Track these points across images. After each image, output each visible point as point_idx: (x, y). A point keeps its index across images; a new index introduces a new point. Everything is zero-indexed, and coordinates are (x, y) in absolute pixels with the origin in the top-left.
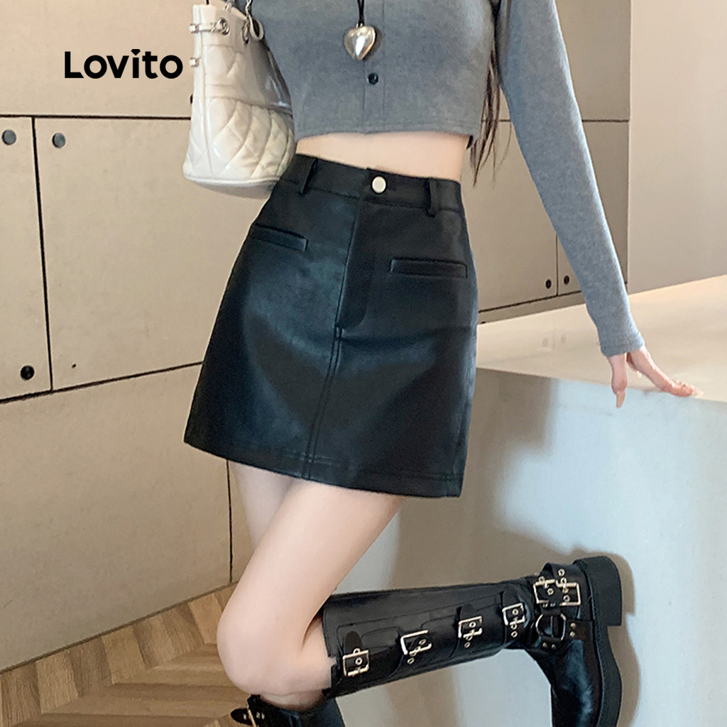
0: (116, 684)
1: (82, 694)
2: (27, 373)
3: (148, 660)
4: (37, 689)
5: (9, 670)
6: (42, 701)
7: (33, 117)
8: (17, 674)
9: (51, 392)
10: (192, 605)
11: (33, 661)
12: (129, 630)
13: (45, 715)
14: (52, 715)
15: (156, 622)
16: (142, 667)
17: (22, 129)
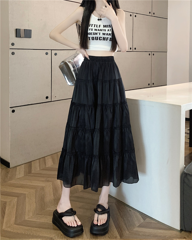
1: (54, 164)
2: (47, 98)
4: (45, 163)
5: (40, 158)
6: (46, 165)
7: (51, 50)
8: (42, 159)
9: (51, 101)
11: (45, 157)
14: (48, 168)
17: (49, 52)
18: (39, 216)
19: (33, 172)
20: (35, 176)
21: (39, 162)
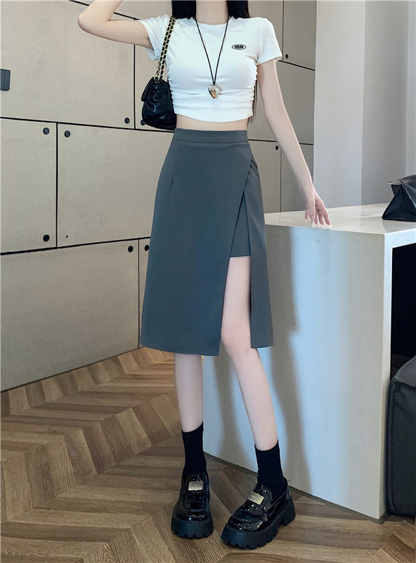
0: (81, 392)
1: (64, 395)
2: (46, 238)
3: (96, 381)
4: (43, 393)
7: (57, 123)
8: (33, 385)
9: (56, 248)
10: (119, 357)
11: (40, 380)
12: (86, 369)
13: (48, 403)
14: (51, 403)
16: (93, 384)
17: (52, 127)
18: (41, 513)
19: (13, 413)
20: (19, 422)
21: (27, 391)
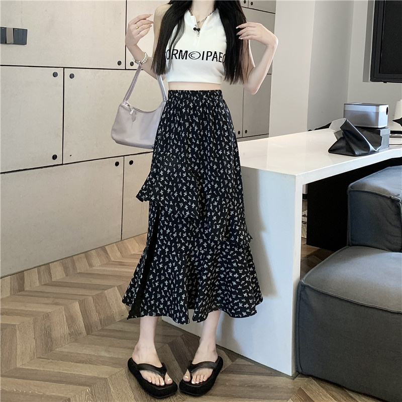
0: (79, 273)
2: (55, 157)
3: (91, 265)
4: (51, 273)
5: (40, 266)
6: (53, 277)
8: (44, 267)
9: (62, 164)
10: (106, 247)
11: (49, 263)
12: (83, 255)
13: (54, 282)
15: (93, 252)
16: (88, 267)
19: (27, 289)
21: (39, 273)
